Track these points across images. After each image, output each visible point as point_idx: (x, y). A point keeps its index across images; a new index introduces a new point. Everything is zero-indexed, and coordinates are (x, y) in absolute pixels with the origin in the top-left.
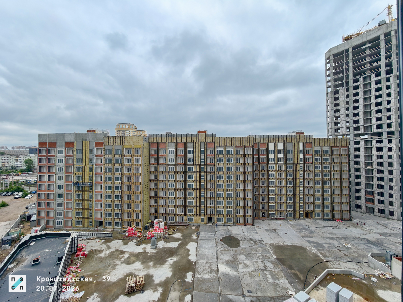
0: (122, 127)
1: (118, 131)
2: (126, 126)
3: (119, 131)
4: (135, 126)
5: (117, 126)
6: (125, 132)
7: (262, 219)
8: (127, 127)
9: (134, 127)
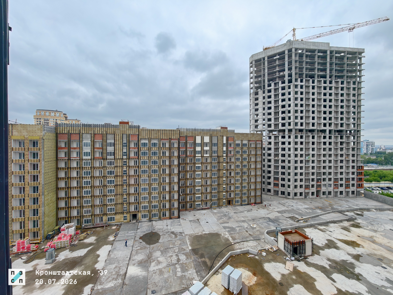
0: (45, 115)
1: (38, 119)
2: (50, 113)
3: (40, 119)
4: (64, 114)
5: (37, 112)
6: (49, 120)
7: (189, 210)
8: (53, 114)
9: (62, 115)
